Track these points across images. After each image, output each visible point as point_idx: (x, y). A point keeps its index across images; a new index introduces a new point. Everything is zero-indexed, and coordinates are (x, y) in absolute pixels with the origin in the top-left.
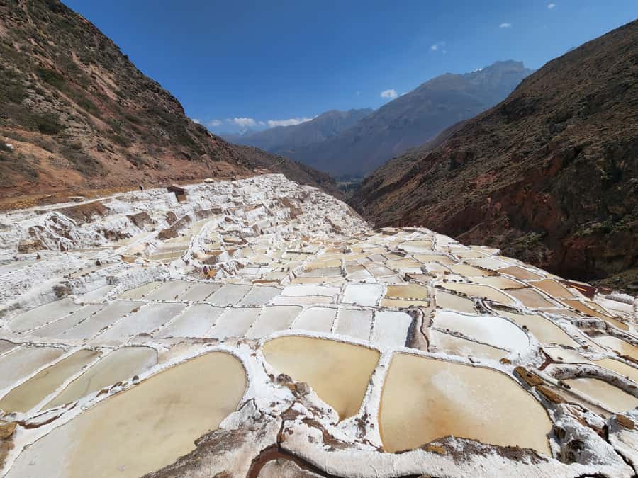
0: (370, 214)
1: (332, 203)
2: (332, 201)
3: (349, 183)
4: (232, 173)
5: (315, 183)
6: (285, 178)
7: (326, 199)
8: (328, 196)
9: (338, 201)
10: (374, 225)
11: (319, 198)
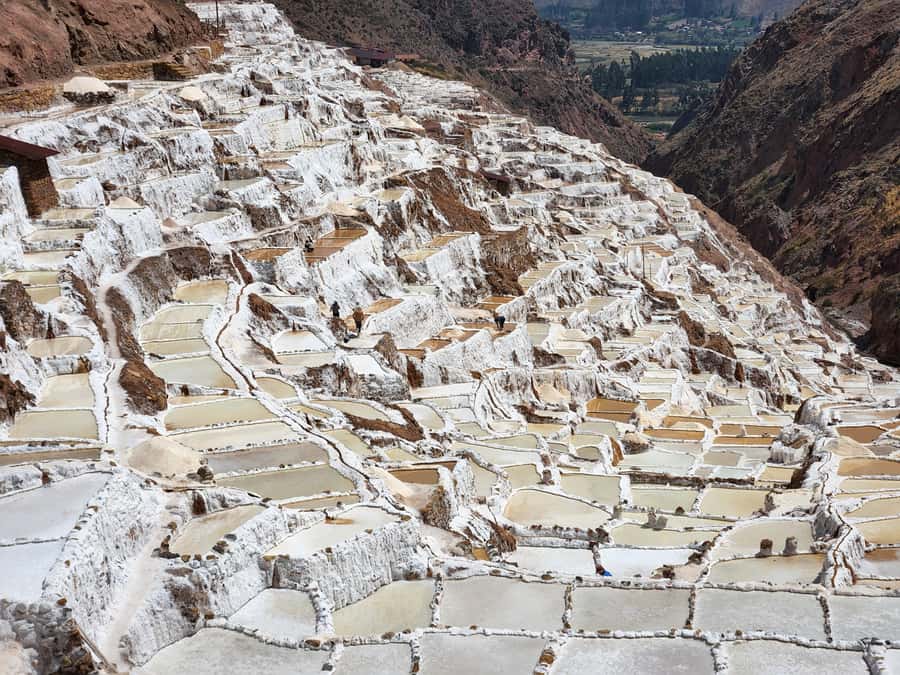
0: (831, 256)
1: (605, 187)
2: (608, 175)
3: (647, 50)
4: (156, 36)
5: (449, 57)
6: (288, 30)
7: (567, 165)
8: (574, 144)
9: (639, 177)
10: (860, 326)
11: (528, 157)
